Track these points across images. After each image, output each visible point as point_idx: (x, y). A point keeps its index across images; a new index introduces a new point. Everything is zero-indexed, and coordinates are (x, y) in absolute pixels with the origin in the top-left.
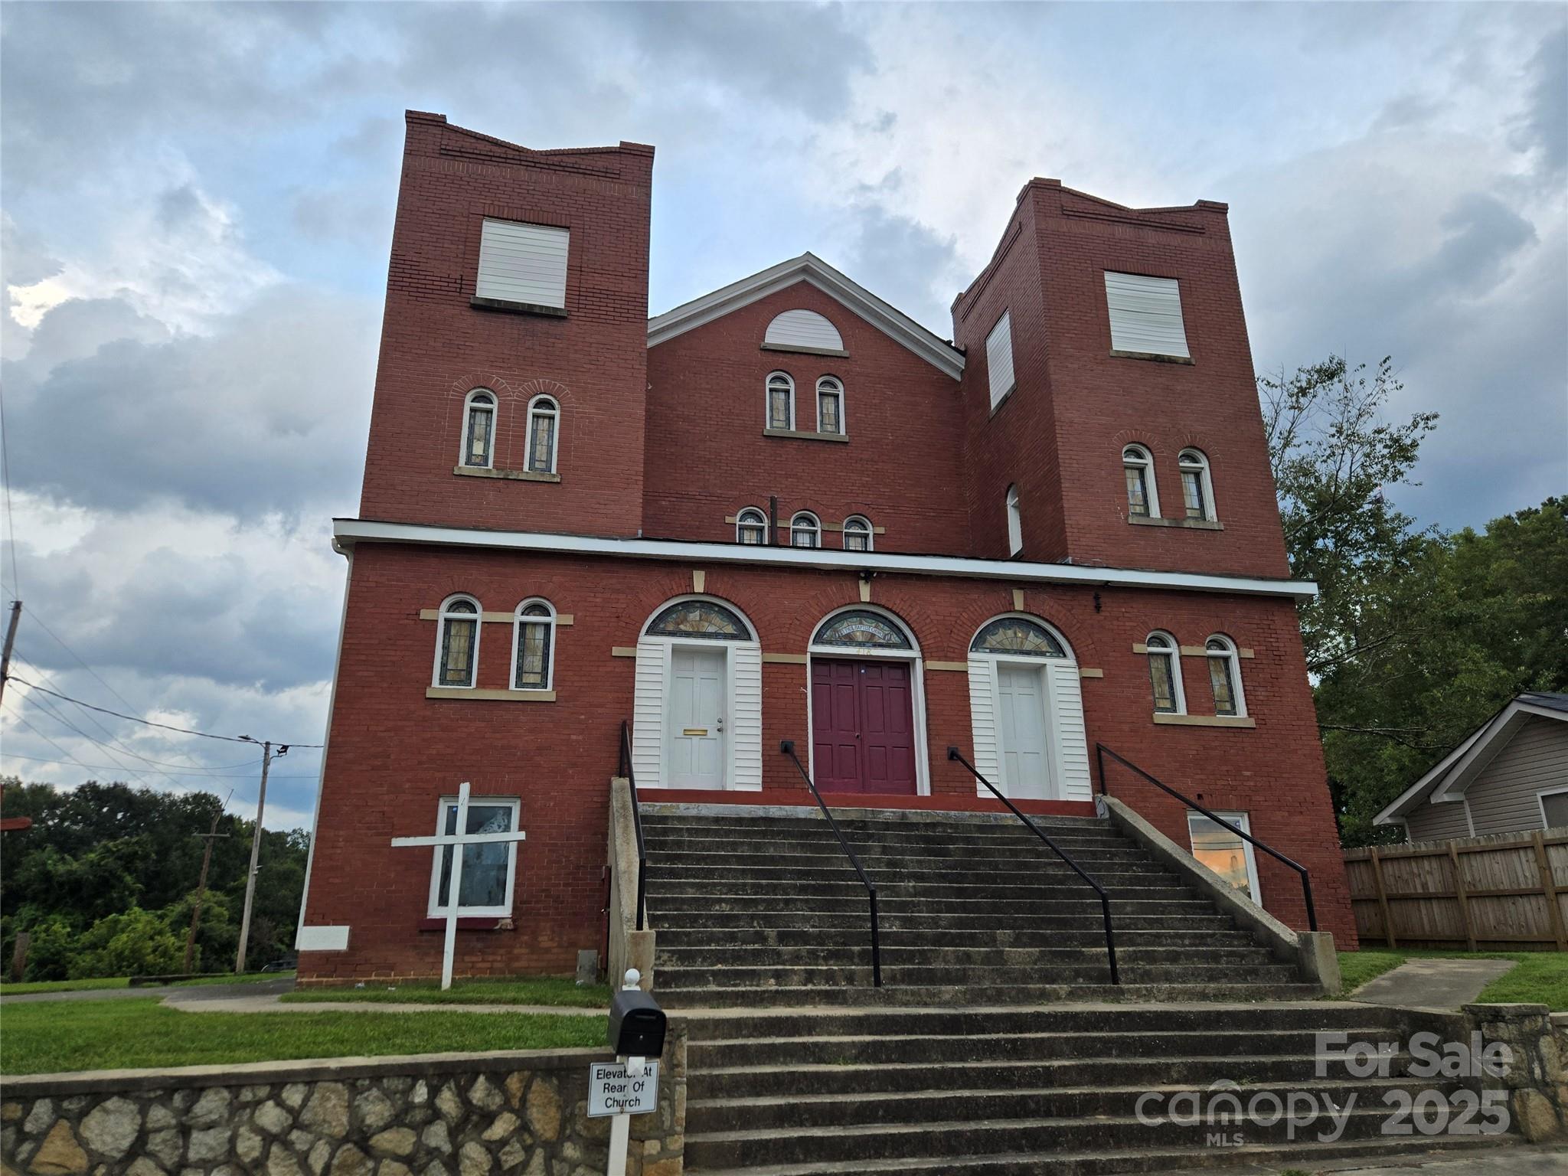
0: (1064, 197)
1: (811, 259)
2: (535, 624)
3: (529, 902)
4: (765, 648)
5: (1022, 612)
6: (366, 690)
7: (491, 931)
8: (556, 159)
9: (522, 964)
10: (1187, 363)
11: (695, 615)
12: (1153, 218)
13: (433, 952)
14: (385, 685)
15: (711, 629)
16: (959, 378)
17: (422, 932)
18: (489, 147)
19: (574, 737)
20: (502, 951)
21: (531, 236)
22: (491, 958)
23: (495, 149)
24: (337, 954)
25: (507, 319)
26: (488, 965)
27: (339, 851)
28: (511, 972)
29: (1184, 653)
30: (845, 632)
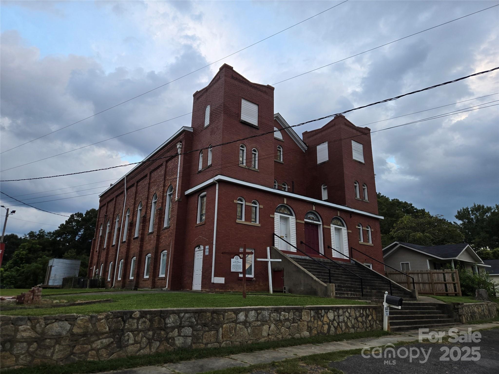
0: (346, 121)
1: (279, 115)
2: (253, 206)
3: (258, 275)
4: (296, 219)
5: (339, 216)
6: (224, 219)
7: (251, 281)
8: (256, 86)
9: (257, 289)
10: (364, 164)
11: (283, 209)
12: (360, 129)
13: (241, 285)
14: (228, 218)
15: (286, 213)
16: (304, 152)
17: (238, 280)
18: (242, 79)
19: (264, 236)
20: (253, 285)
21: (249, 104)
22: (251, 287)
23: (243, 79)
24: (222, 284)
25: (247, 127)
26: (251, 289)
27: (221, 259)
28: (255, 291)
29: (363, 229)
30: (309, 216)
